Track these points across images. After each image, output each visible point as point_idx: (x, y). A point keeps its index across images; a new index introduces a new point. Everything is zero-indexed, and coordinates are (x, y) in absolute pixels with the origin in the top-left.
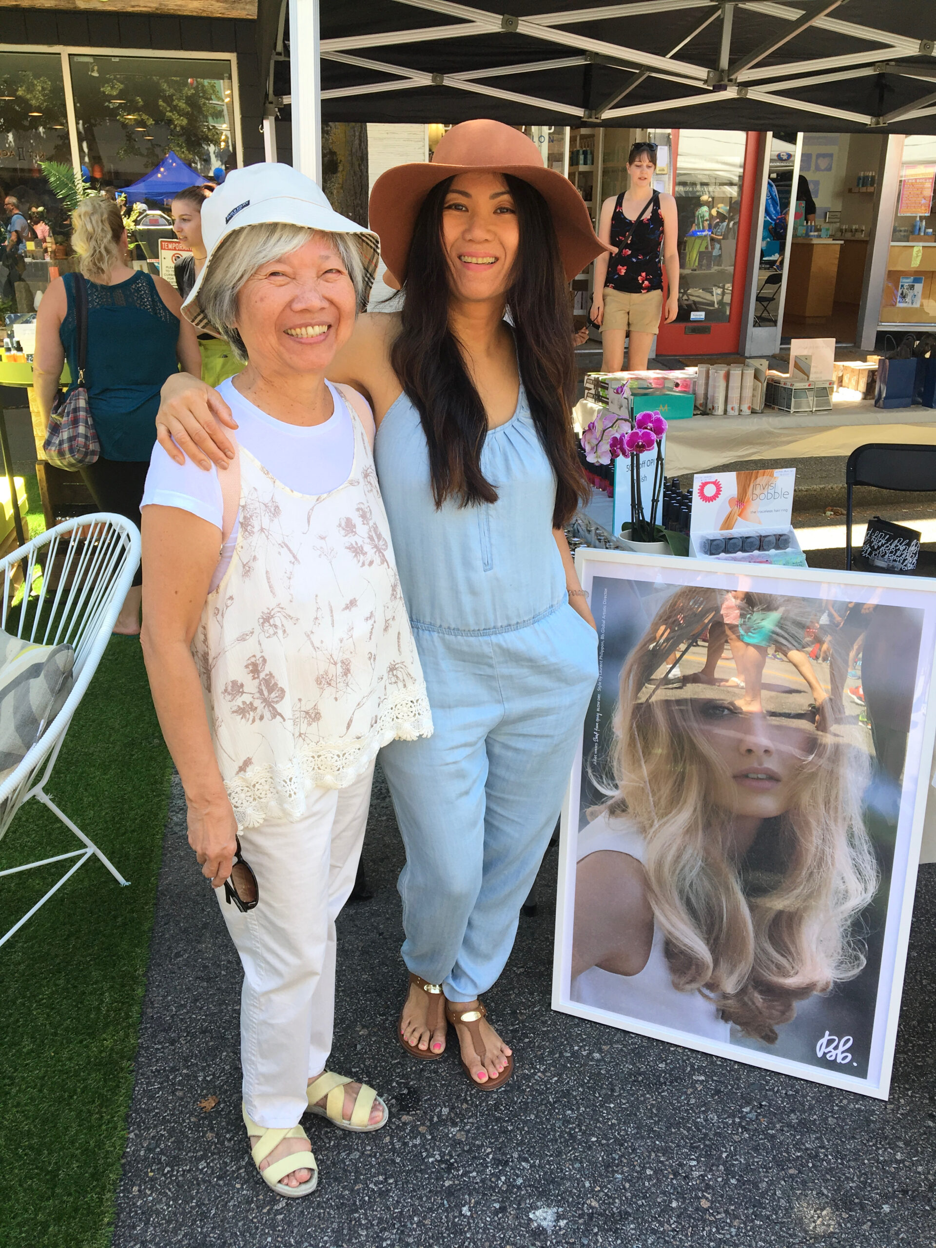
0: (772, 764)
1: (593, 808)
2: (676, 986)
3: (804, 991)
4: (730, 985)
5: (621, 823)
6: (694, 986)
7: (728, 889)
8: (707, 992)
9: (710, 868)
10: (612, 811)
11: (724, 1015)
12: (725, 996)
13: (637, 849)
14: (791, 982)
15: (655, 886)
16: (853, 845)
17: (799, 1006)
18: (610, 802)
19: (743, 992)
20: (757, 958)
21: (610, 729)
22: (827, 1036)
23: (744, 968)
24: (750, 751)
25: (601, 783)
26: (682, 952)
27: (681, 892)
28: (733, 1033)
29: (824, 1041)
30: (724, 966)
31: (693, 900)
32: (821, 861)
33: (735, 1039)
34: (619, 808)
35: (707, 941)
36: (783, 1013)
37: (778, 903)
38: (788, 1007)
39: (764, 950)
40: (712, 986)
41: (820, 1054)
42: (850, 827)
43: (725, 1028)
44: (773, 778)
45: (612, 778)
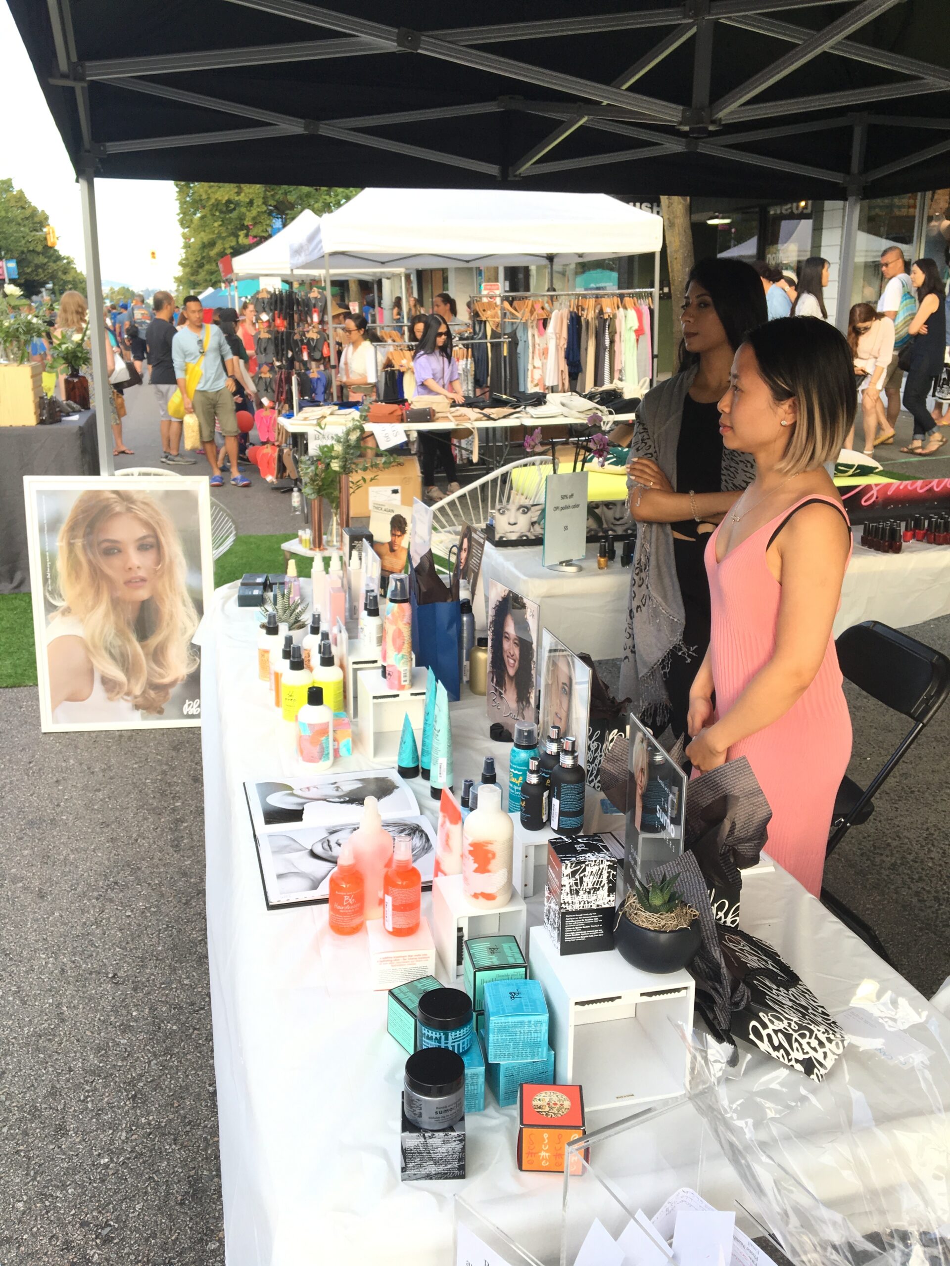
0: (141, 573)
1: (52, 614)
2: (110, 699)
3: (173, 684)
4: (137, 690)
5: (69, 619)
6: (119, 696)
7: (129, 640)
8: (126, 697)
9: (120, 633)
10: (63, 613)
11: (137, 707)
12: (136, 697)
13: (79, 631)
14: (166, 680)
15: (91, 648)
16: (185, 605)
17: (173, 691)
18: (61, 609)
19: (144, 692)
20: (149, 673)
21: (56, 570)
22: (187, 702)
23: (143, 680)
24: (130, 569)
25: (54, 598)
26: (110, 680)
27: (106, 649)
28: (142, 715)
29: (186, 706)
30: (133, 681)
31: (113, 651)
32: (171, 616)
33: (144, 718)
34: (67, 611)
35: (123, 670)
36: (165, 697)
37: (154, 641)
38: (167, 693)
39: (152, 669)
40: (128, 694)
41: (185, 713)
42: (182, 596)
43: (138, 714)
44: (143, 580)
45: (61, 596)
